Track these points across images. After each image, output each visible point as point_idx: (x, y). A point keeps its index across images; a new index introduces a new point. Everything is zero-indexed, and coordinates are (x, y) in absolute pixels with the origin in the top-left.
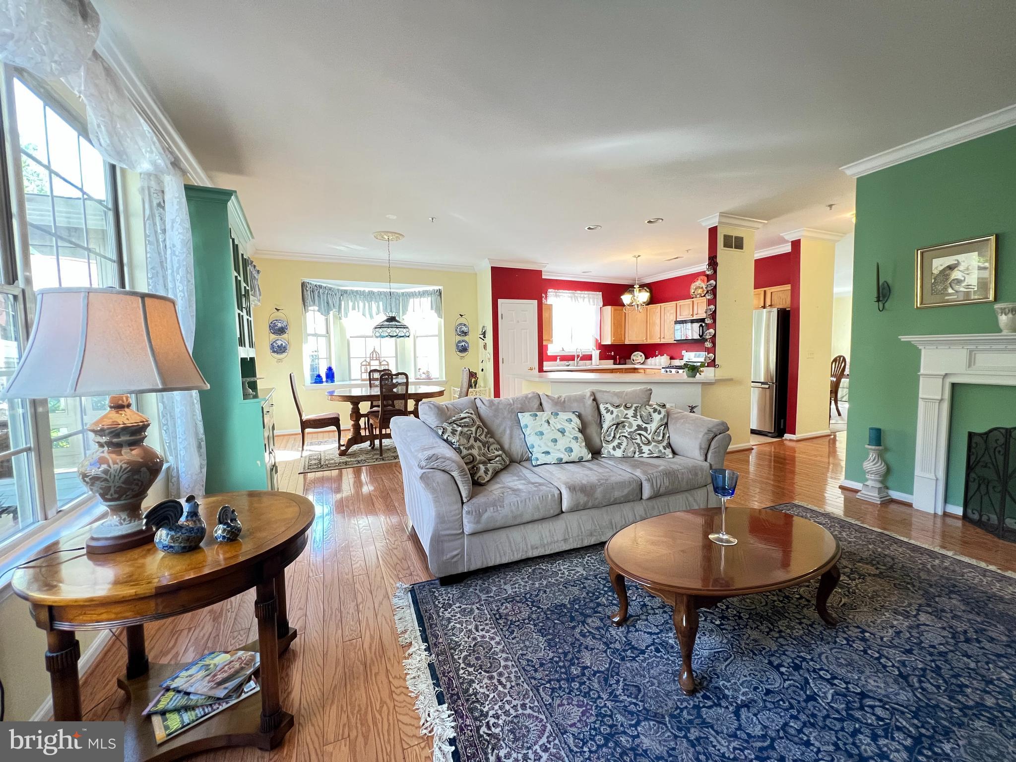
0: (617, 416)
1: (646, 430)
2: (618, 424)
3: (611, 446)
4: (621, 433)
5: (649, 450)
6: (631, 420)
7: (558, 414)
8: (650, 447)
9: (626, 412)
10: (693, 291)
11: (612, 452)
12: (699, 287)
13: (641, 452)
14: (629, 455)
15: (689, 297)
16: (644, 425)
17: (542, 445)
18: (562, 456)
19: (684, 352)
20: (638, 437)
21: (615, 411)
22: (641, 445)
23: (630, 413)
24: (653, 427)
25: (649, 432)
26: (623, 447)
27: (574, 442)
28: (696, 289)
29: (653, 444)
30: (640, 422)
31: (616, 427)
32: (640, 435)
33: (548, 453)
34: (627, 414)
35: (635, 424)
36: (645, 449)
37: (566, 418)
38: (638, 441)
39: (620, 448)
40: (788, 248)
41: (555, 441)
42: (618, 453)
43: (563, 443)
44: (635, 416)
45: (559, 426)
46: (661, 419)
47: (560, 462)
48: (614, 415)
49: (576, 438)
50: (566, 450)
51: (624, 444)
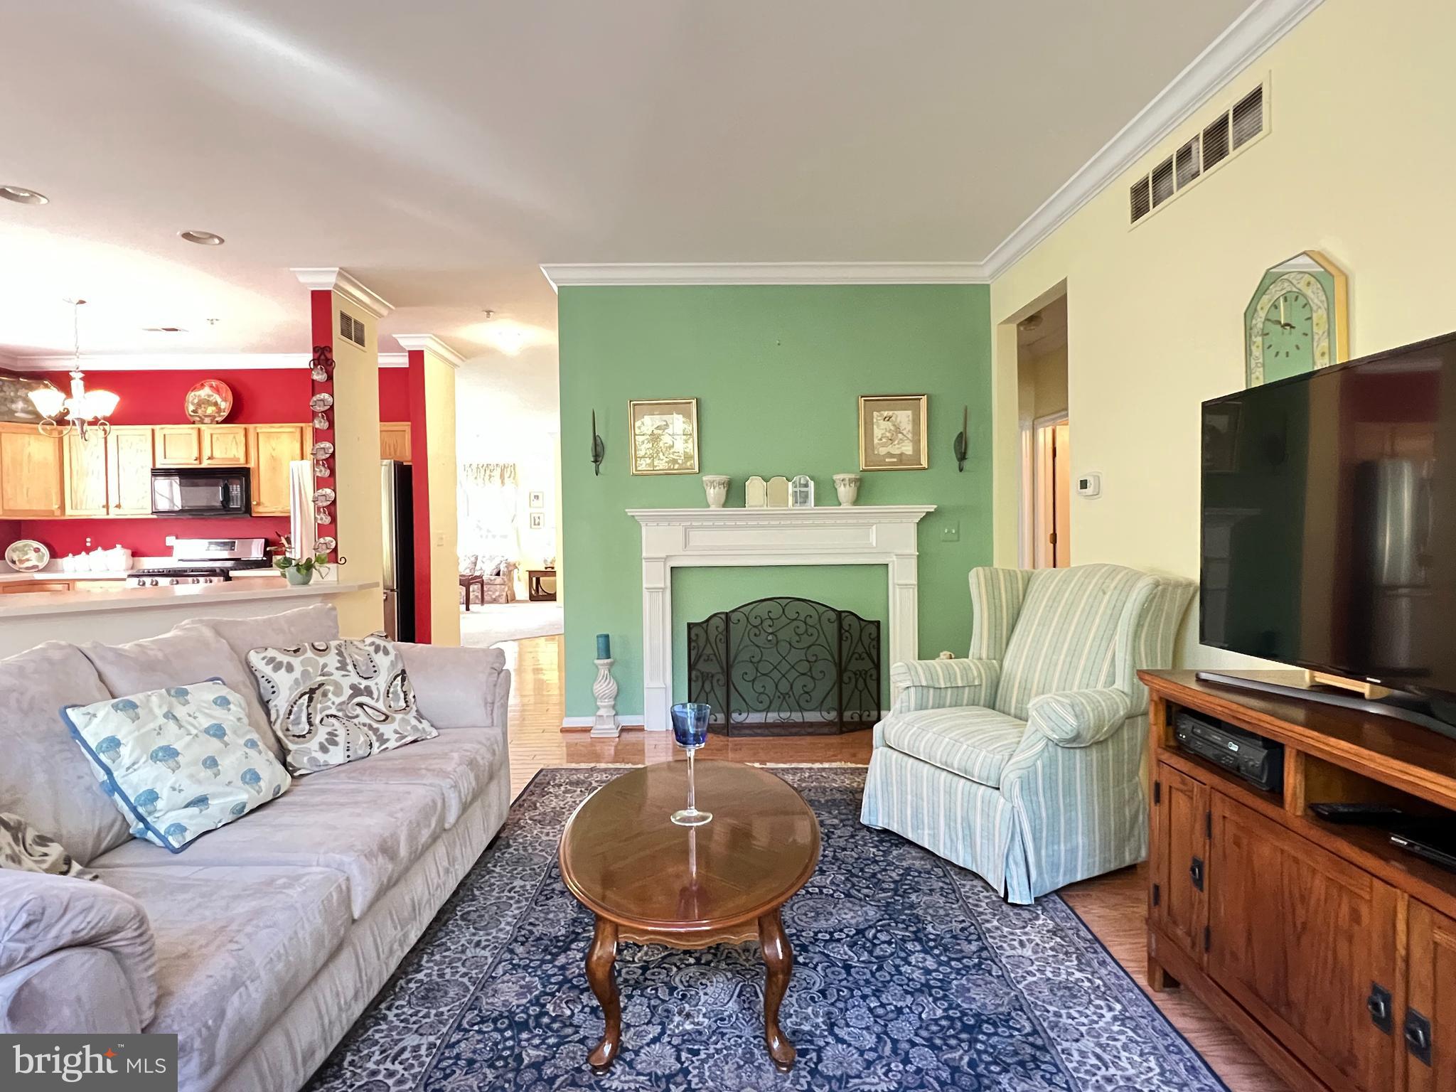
0: (305, 673)
1: (368, 692)
2: (312, 692)
3: (313, 745)
4: (322, 710)
5: (396, 732)
6: (337, 675)
7: (186, 693)
8: (395, 726)
9: (322, 661)
10: (191, 408)
11: (321, 757)
12: (208, 403)
13: (383, 740)
14: (361, 753)
15: (180, 418)
16: (364, 683)
17: (185, 783)
18: (243, 797)
19: (170, 541)
20: (359, 711)
21: (296, 662)
22: (375, 725)
23: (332, 660)
24: (380, 683)
25: (375, 696)
26: (341, 739)
27: (252, 752)
28: (199, 405)
29: (399, 716)
30: (355, 679)
31: (310, 700)
32: (361, 705)
33: (201, 801)
34: (325, 666)
35: (346, 683)
36: (387, 730)
37: (212, 697)
38: (363, 719)
39: (335, 744)
40: (402, 361)
41: (211, 763)
42: (337, 756)
43: (231, 763)
44: (343, 667)
45: (205, 723)
46: (393, 664)
47: (241, 814)
48: (297, 673)
49: (252, 744)
50: (243, 778)
51: (341, 732)
